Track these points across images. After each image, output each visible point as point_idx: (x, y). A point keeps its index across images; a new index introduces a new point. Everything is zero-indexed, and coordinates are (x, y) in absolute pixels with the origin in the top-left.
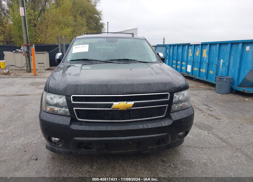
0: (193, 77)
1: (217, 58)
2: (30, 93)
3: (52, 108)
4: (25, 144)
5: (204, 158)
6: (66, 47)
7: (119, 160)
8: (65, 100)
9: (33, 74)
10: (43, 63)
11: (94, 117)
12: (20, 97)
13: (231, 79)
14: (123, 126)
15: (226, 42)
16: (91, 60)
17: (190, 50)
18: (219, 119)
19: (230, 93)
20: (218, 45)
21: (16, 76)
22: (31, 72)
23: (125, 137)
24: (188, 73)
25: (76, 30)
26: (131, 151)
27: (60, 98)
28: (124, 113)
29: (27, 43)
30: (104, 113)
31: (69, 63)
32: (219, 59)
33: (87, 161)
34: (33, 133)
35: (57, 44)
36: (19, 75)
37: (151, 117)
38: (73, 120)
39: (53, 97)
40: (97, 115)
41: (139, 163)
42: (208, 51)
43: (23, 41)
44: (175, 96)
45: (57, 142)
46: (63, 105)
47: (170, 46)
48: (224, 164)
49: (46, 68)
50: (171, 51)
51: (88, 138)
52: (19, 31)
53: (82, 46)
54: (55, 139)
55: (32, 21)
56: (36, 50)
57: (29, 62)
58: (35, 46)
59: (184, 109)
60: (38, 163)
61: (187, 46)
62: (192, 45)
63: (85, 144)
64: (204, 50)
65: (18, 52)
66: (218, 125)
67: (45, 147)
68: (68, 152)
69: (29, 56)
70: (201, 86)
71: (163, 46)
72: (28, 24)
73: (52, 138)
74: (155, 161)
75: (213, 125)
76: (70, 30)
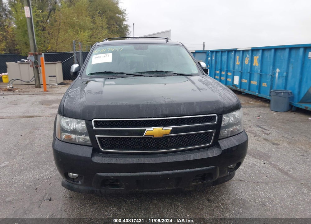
0: (242, 91)
1: (271, 67)
2: (40, 114)
3: (69, 136)
4: (35, 179)
5: (261, 196)
6: (83, 55)
7: (154, 200)
8: (84, 125)
9: (43, 90)
10: (55, 76)
11: (121, 147)
12: (28, 119)
13: (290, 94)
14: (158, 157)
15: (284, 47)
16: (115, 73)
17: (237, 57)
18: (277, 145)
19: (289, 111)
20: (273, 51)
21: (23, 93)
22: (40, 88)
23: (162, 171)
24: (235, 85)
25: (95, 33)
26: (169, 188)
27: (79, 123)
28: (160, 141)
29: (35, 51)
30: (134, 142)
31: (88, 77)
32: (274, 69)
33: (113, 202)
34: (45, 166)
35: (71, 52)
36: (25, 91)
37: (194, 145)
38: (96, 151)
39: (69, 122)
40: (126, 144)
41: (179, 204)
42: (260, 59)
43: (30, 49)
44: (224, 119)
45: (76, 178)
46: (82, 131)
47: (212, 52)
48: (286, 204)
49: (59, 82)
50: (213, 58)
51: (115, 173)
52: (24, 37)
53: (104, 55)
54: (73, 174)
55: (40, 24)
56: (46, 60)
57: (37, 74)
58: (45, 55)
59: (236, 135)
60: (52, 204)
61: (233, 52)
62: (240, 51)
63: (111, 181)
64: (255, 57)
65: (24, 62)
66: (276, 152)
67: (60, 184)
68: (90, 190)
69: (37, 68)
70: (252, 103)
71: (203, 52)
72: (35, 28)
73: (68, 173)
74: (199, 200)
75: (270, 153)
76: (87, 34)
